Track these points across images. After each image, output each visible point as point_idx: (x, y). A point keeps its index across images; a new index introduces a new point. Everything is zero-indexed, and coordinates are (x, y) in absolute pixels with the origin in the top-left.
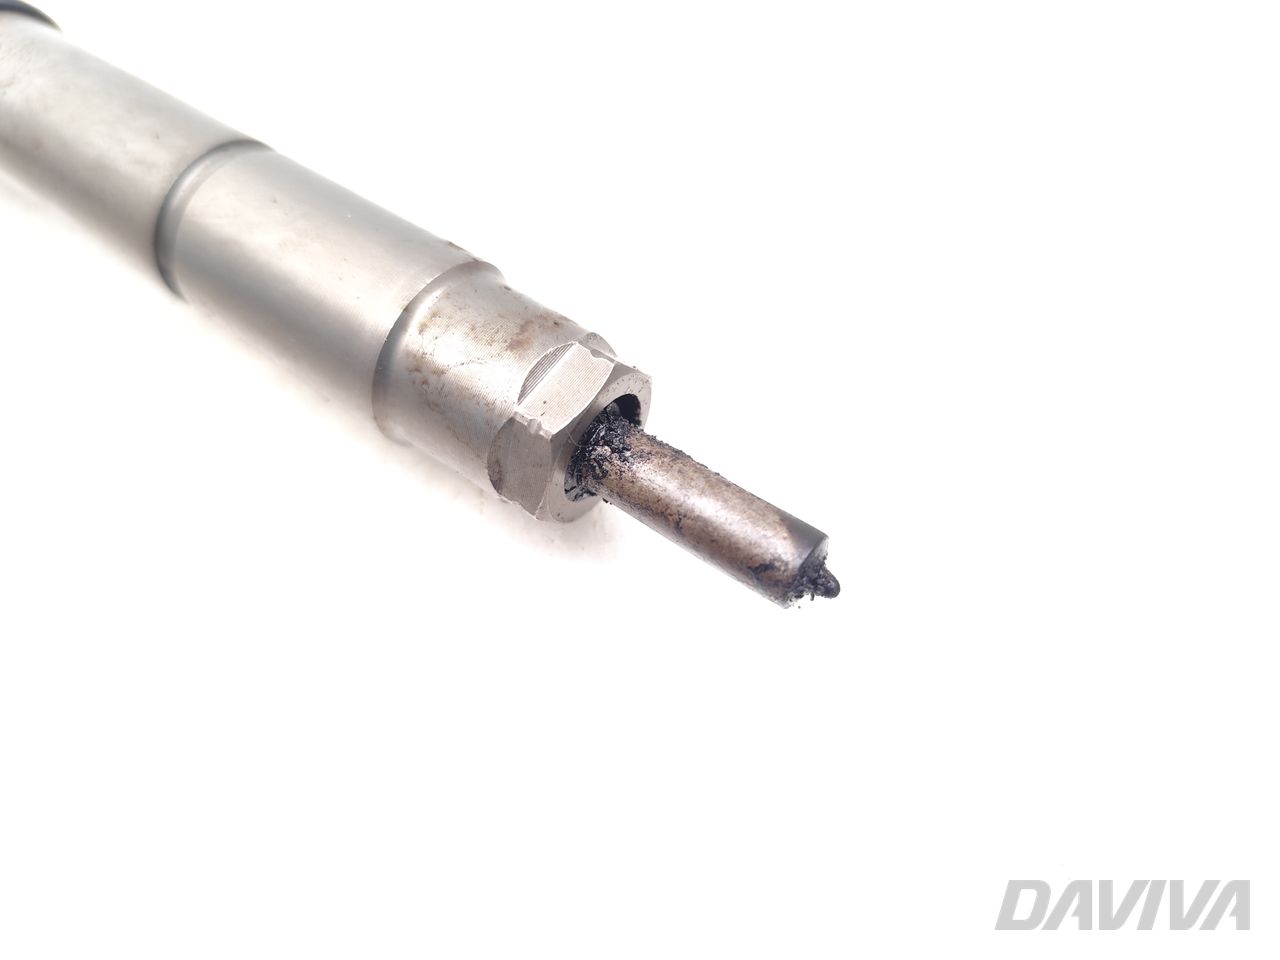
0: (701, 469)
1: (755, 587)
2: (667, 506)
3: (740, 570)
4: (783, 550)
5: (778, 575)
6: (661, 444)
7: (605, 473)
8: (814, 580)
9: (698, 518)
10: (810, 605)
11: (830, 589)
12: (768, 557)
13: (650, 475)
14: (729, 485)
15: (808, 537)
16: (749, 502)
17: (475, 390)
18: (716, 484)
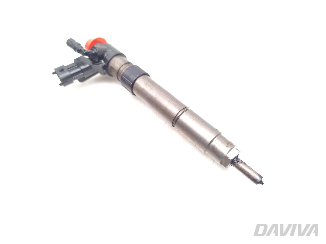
0: (248, 166)
1: (253, 182)
2: (243, 170)
3: (252, 179)
4: (258, 178)
5: (257, 181)
6: (243, 162)
7: (235, 164)
8: (261, 183)
9: (247, 172)
10: (260, 185)
11: (262, 184)
12: (256, 179)
13: (242, 165)
14: (251, 168)
15: (261, 177)
16: (254, 171)
17: (221, 152)
18: (250, 168)
